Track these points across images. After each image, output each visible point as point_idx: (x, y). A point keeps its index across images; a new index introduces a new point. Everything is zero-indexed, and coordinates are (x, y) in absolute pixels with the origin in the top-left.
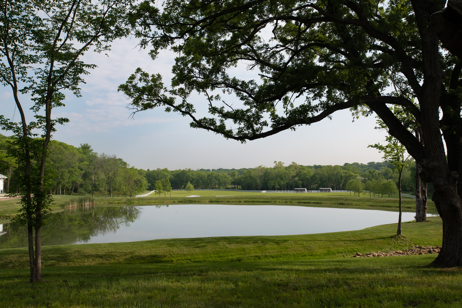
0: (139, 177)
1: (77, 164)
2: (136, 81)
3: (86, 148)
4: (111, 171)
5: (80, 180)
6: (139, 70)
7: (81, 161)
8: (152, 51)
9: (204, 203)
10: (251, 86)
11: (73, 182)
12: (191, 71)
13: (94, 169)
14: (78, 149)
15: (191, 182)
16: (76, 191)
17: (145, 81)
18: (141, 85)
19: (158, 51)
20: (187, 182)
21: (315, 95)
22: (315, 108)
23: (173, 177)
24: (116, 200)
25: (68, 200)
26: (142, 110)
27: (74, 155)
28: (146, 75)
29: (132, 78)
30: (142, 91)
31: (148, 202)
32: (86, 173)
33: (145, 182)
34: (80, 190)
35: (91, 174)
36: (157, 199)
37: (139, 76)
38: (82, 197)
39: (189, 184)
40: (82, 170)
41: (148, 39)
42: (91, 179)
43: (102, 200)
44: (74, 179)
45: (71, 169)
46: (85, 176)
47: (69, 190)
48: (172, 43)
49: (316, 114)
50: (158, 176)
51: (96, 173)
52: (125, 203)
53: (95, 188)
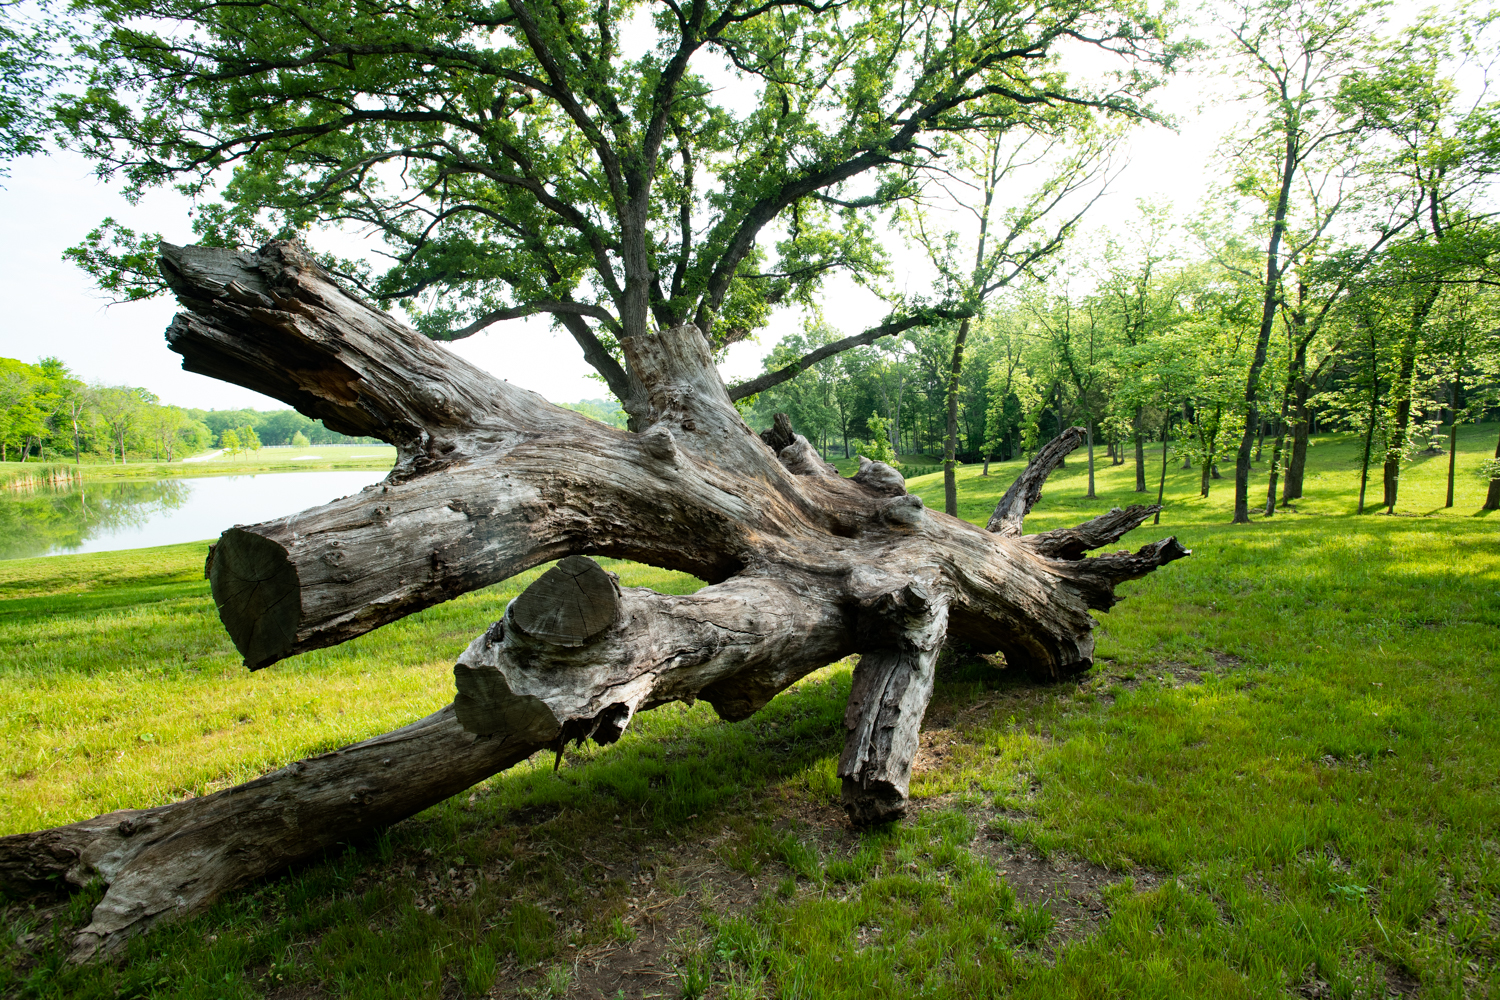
0: (189, 424)
1: (32, 397)
2: (102, 245)
3: (51, 367)
4: (118, 413)
5: (42, 431)
6: (109, 222)
7: (42, 391)
8: (128, 190)
9: (323, 469)
10: (361, 269)
11: (26, 436)
12: (232, 233)
13: (77, 409)
14: (32, 369)
15: (304, 432)
16: (35, 451)
17: (127, 244)
18: (119, 252)
19: (142, 190)
20: (294, 432)
21: (464, 294)
22: (461, 316)
23: (265, 423)
24: (135, 469)
25: (10, 473)
26: (126, 300)
27: (22, 378)
28: (129, 233)
29: (95, 237)
30: (124, 264)
31: (208, 471)
32: (56, 416)
33: (205, 433)
34: (44, 450)
35: (70, 418)
36: (225, 464)
37: (110, 234)
38: (49, 464)
39: (299, 436)
40: (44, 409)
41: (113, 165)
42: (72, 429)
43: (99, 470)
44: (25, 428)
45: (16, 408)
46: (56, 422)
47: (17, 451)
48: (172, 178)
49: (465, 325)
50: (233, 421)
51: (82, 417)
52: (154, 474)
53: (84, 445)
